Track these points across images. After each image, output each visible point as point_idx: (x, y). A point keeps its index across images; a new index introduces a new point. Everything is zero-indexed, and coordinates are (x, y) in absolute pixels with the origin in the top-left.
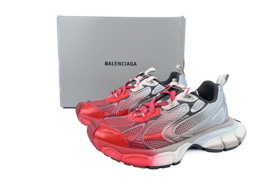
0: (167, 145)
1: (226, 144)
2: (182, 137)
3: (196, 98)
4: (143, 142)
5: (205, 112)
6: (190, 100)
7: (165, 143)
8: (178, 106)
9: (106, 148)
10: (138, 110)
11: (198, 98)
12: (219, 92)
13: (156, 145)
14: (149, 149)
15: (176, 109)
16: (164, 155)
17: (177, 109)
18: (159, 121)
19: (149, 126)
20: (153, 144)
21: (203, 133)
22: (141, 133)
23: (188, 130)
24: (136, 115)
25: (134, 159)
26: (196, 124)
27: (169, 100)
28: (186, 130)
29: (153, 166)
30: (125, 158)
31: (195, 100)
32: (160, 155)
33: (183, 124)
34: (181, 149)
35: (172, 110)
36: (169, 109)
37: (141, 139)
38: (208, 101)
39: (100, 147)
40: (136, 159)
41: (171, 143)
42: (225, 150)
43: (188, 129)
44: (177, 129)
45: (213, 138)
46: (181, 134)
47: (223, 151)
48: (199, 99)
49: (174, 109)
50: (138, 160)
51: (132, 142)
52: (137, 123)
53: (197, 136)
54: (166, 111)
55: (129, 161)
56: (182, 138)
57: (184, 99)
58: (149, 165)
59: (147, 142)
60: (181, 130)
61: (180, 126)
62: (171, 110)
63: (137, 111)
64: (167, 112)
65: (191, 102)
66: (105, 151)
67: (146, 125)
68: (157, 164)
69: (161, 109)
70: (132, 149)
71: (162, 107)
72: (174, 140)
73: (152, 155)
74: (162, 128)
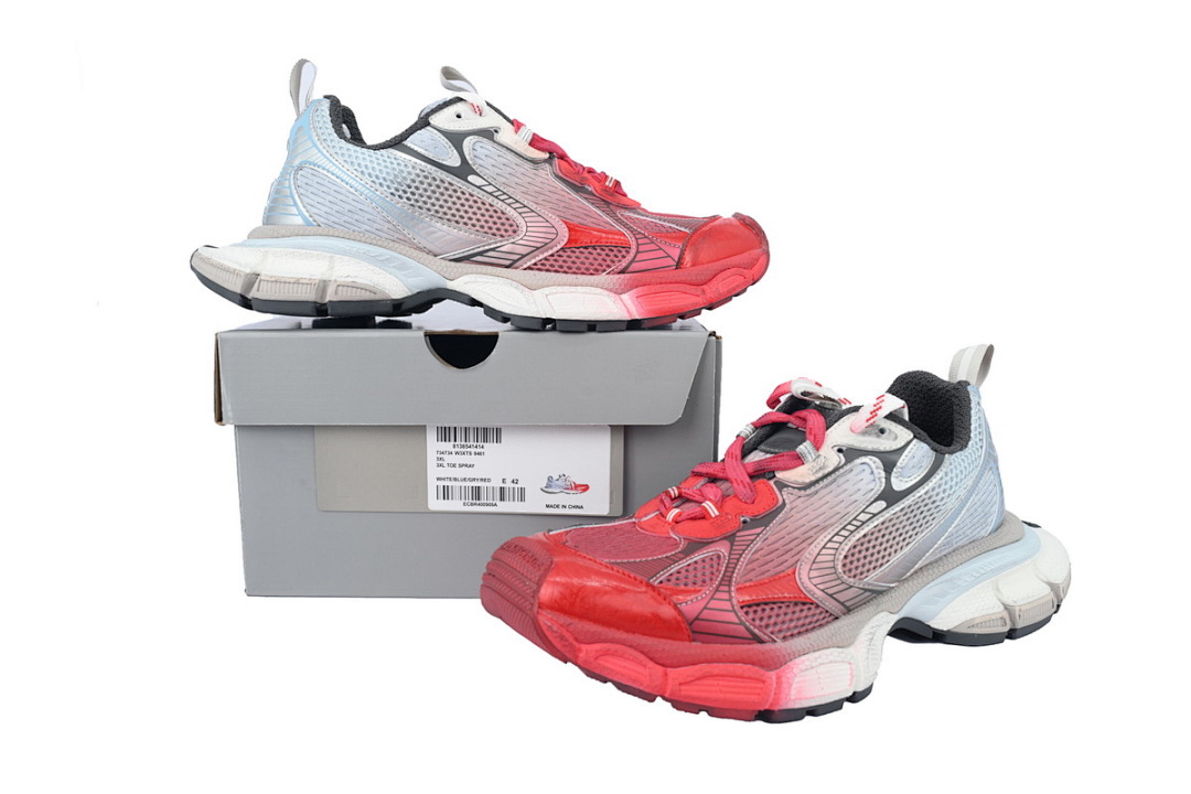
0: (818, 623)
1: (1017, 609)
2: (866, 590)
3: (904, 434)
4: (736, 614)
5: (940, 486)
6: (885, 444)
7: (813, 615)
8: (842, 467)
9: (597, 646)
10: (677, 492)
11: (912, 436)
12: (973, 412)
13: (785, 626)
14: (761, 641)
15: (835, 480)
16: (819, 661)
17: (841, 480)
18: (777, 530)
19: (744, 551)
20: (772, 620)
21: (930, 572)
22: (722, 579)
23: (885, 560)
24: (679, 515)
25: (712, 685)
26: (910, 537)
27: (805, 448)
28: (877, 560)
29: (784, 707)
30: (680, 684)
31: (903, 444)
32: (807, 663)
33: (867, 539)
34: (870, 636)
35: (822, 484)
36: (807, 481)
37: (728, 603)
38: (942, 447)
39: (571, 644)
40: (721, 683)
41: (831, 615)
42: (1012, 634)
43: (883, 557)
44: (846, 557)
45: (971, 591)
46: (863, 576)
47: (1006, 641)
48: (915, 437)
49: (830, 479)
50: (728, 686)
51: (697, 618)
52: (695, 545)
53: (910, 583)
54: (800, 489)
55: (695, 694)
56: (868, 594)
57: (861, 438)
58: (772, 705)
59: (751, 616)
60: (862, 561)
61: (855, 547)
62: (818, 486)
63: (675, 498)
64: (802, 492)
65: (888, 449)
66: (596, 659)
67: (731, 549)
68: (801, 699)
69: (775, 483)
70: (699, 644)
71: (779, 475)
72: (842, 604)
73: (776, 663)
74: (796, 558)
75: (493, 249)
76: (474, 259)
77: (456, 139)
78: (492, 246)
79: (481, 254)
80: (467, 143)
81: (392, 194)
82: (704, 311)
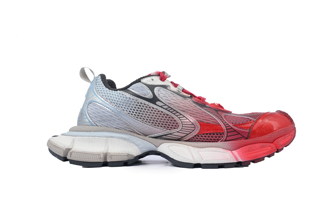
75: (170, 134)
76: (163, 137)
77: (151, 88)
78: (170, 133)
79: (165, 135)
80: (156, 89)
81: (123, 110)
82: (266, 158)
